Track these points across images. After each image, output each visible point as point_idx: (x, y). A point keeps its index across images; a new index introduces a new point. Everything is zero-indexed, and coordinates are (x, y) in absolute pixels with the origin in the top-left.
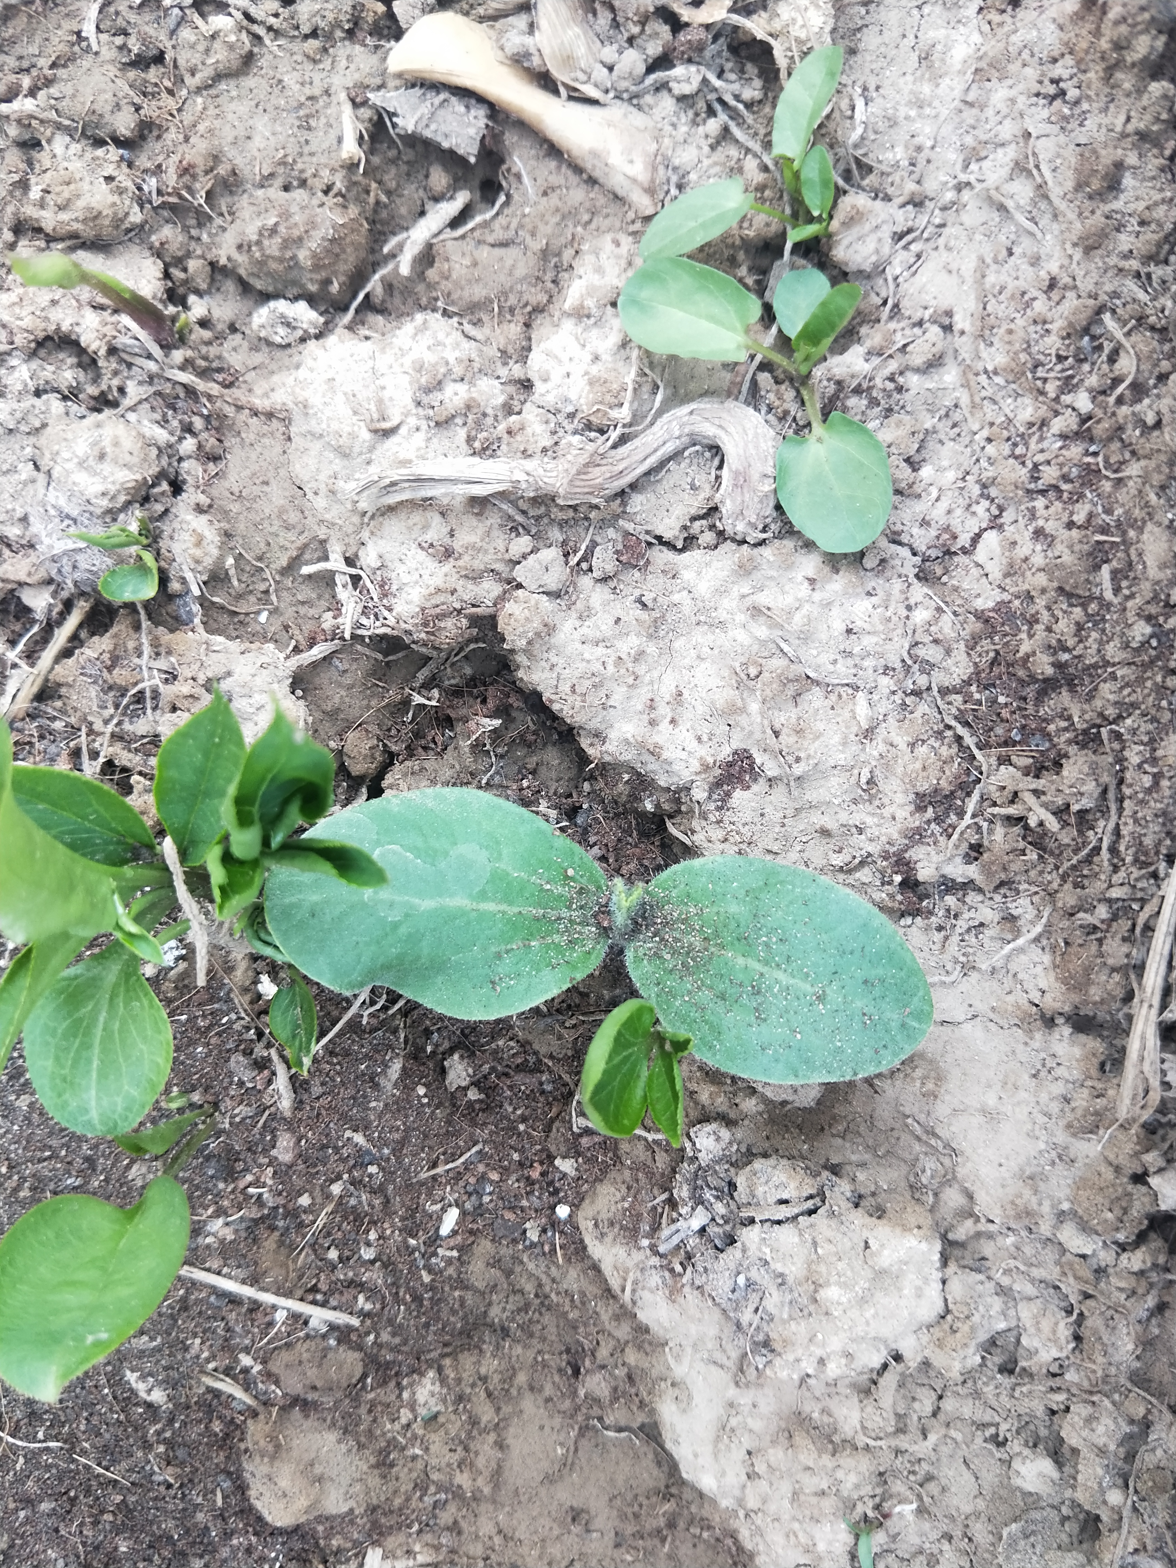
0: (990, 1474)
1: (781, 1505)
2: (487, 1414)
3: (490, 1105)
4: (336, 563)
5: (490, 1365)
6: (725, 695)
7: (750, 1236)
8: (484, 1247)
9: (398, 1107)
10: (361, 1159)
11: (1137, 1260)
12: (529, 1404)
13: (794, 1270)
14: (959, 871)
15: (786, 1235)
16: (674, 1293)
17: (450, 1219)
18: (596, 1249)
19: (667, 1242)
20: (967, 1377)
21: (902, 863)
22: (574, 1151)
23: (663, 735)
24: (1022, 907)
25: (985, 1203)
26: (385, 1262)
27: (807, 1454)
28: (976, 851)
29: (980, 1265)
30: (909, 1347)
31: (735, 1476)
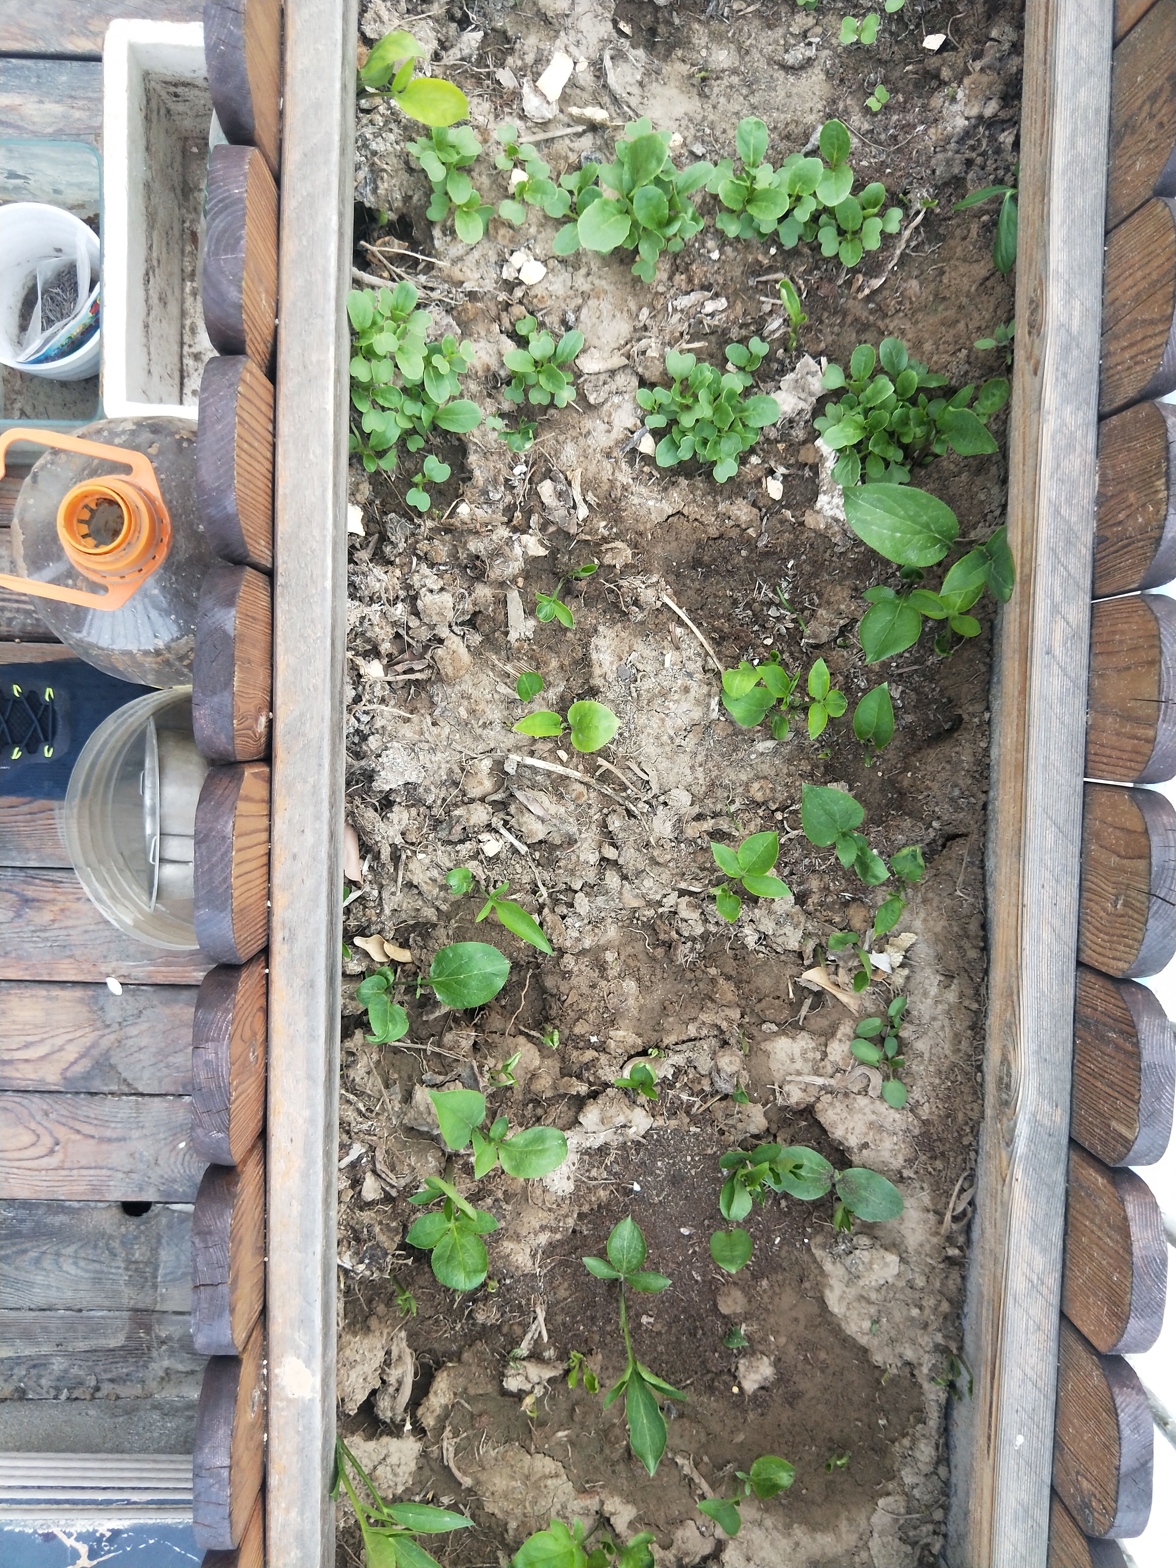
0: (905, 1313)
1: (855, 1316)
2: (777, 1290)
3: (789, 1213)
4: (776, 1087)
5: (780, 1278)
6: (865, 1130)
7: (857, 1252)
8: (786, 1248)
9: (769, 1212)
10: (759, 1223)
11: (941, 1266)
12: (788, 1288)
13: (866, 1260)
14: (912, 1175)
15: (866, 1253)
16: (834, 1263)
17: (778, 1240)
18: (814, 1251)
19: (835, 1250)
20: (902, 1289)
21: (900, 1173)
22: (811, 1227)
23: (849, 1136)
24: (925, 1186)
25: (910, 1249)
26: (761, 1250)
27: (864, 1304)
28: (916, 1172)
29: (907, 1263)
30: (890, 1280)
31: (843, 1310)
